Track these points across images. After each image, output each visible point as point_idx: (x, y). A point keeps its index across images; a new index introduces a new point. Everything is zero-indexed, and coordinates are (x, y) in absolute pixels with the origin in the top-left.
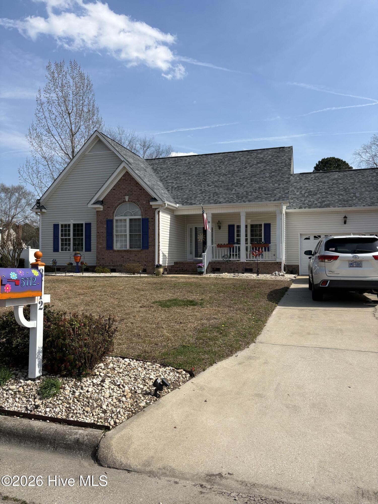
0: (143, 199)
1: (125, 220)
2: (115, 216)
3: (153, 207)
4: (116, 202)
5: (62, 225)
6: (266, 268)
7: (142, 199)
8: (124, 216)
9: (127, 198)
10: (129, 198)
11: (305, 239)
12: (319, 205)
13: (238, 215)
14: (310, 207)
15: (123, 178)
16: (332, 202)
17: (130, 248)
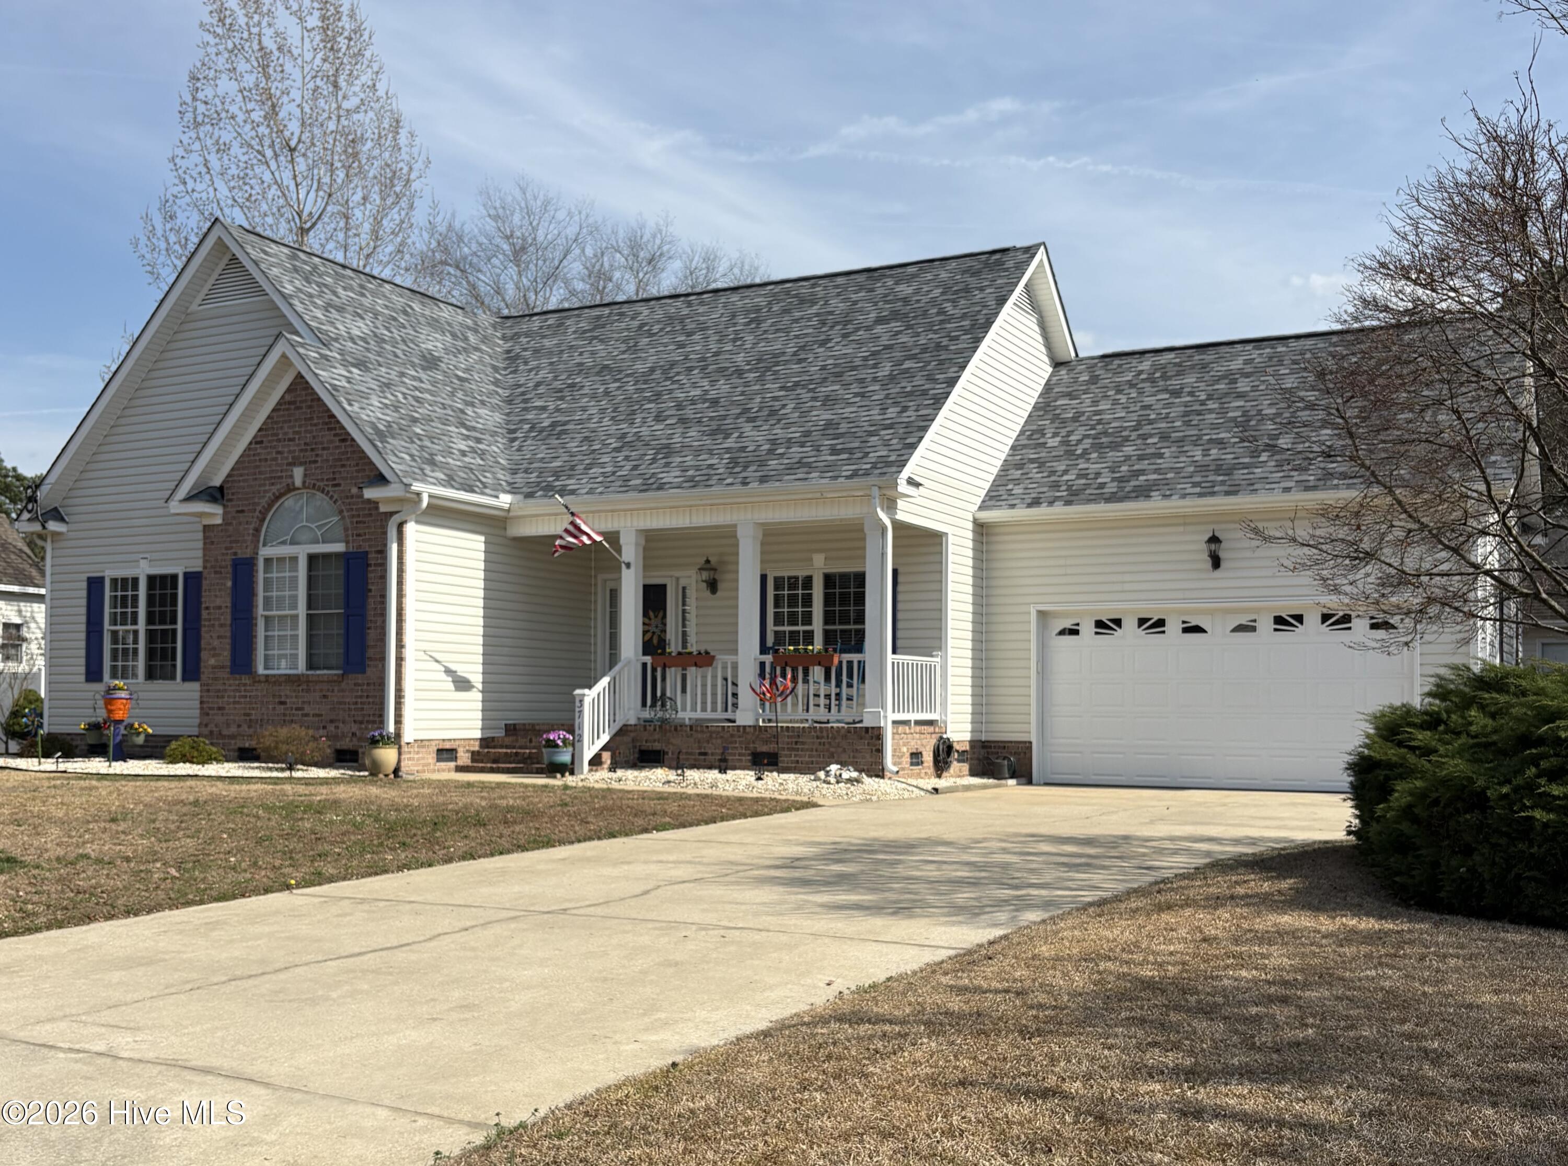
0: (352, 478)
1: (294, 559)
2: (264, 545)
3: (383, 508)
4: (265, 491)
5: (114, 581)
6: (828, 750)
7: (346, 478)
8: (291, 544)
9: (298, 473)
10: (305, 475)
11: (1062, 633)
12: (1112, 488)
13: (728, 535)
14: (1073, 496)
15: (288, 398)
16: (1169, 476)
17: (311, 665)
